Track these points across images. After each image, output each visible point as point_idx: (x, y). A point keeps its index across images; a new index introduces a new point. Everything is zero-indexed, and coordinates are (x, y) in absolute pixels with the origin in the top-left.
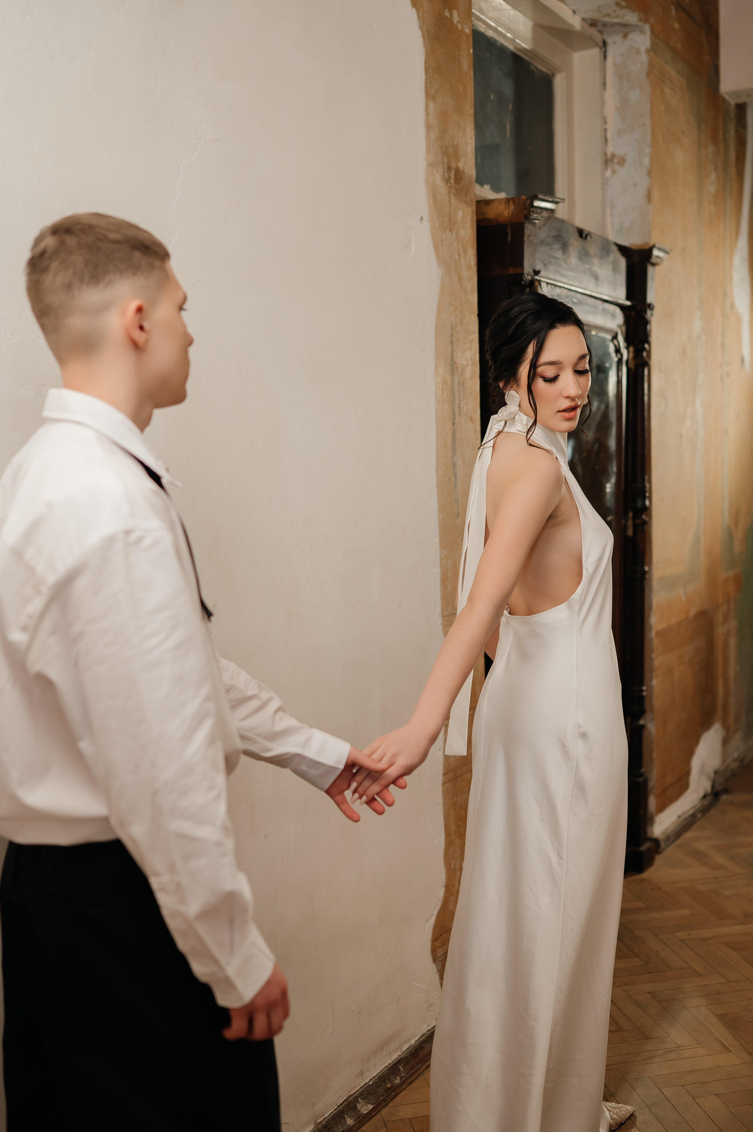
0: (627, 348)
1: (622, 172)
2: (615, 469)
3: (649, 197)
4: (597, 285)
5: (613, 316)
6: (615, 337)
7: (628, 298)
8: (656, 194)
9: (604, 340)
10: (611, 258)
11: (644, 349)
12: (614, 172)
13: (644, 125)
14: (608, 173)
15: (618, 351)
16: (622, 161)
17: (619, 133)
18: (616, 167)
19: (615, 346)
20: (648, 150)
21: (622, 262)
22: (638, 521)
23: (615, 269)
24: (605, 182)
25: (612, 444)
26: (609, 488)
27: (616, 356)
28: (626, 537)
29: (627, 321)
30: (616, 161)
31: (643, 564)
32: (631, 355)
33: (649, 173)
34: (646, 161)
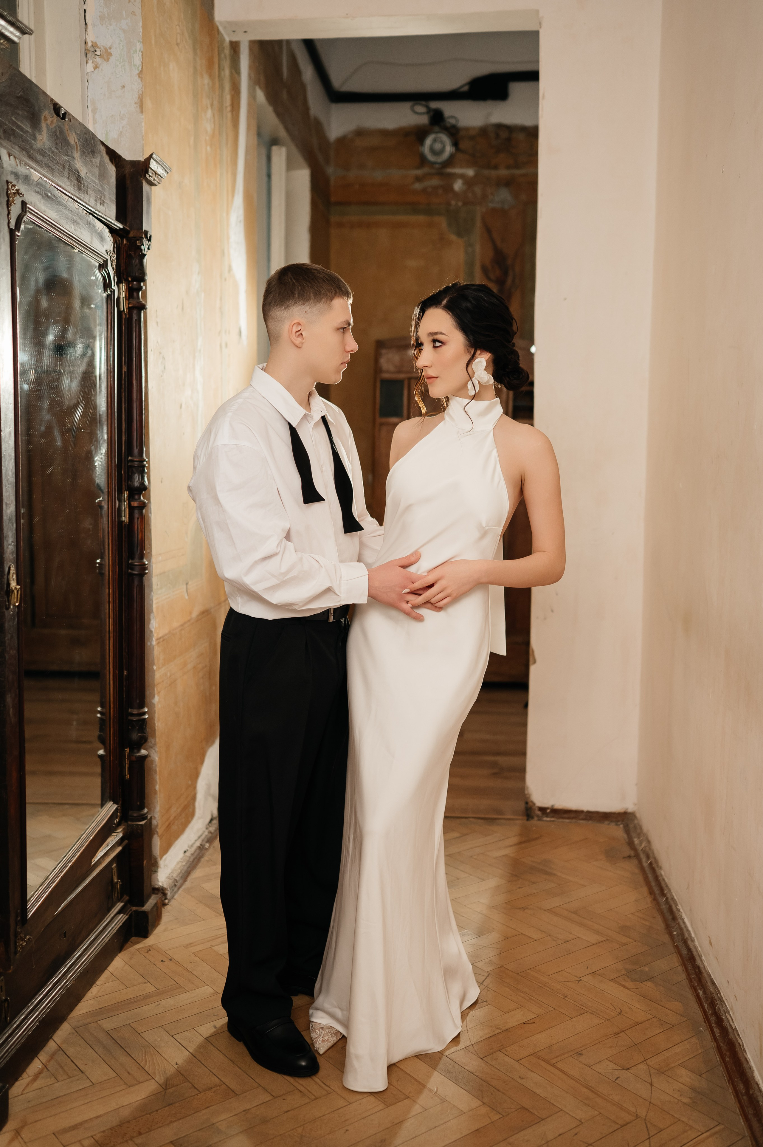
0: (118, 283)
1: (106, 68)
2: (106, 436)
3: (141, 105)
4: (79, 189)
5: (102, 238)
6: (103, 266)
7: (118, 219)
8: (148, 104)
9: (90, 266)
10: (97, 161)
11: (140, 288)
12: (96, 67)
13: (134, 13)
14: (90, 67)
15: (107, 285)
16: (107, 55)
17: (102, 18)
18: (98, 60)
19: (104, 278)
20: (139, 46)
21: (112, 170)
22: (135, 504)
23: (102, 176)
24: (85, 79)
25: (102, 402)
26: (100, 460)
27: (105, 290)
28: (121, 522)
29: (118, 248)
30: (98, 53)
31: (142, 557)
32: (123, 295)
33: (140, 74)
34: (137, 60)
